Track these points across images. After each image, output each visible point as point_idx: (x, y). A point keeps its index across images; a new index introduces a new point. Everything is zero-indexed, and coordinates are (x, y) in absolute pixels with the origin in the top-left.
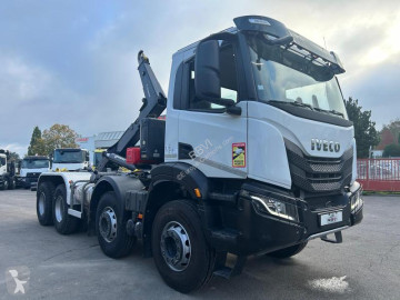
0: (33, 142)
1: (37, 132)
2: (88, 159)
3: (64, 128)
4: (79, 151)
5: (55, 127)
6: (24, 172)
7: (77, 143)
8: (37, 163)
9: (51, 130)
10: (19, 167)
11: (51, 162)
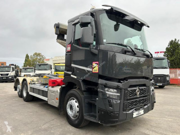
0: (26, 60)
1: (27, 56)
2: (51, 69)
3: (39, 54)
4: (47, 65)
5: (36, 54)
6: (23, 74)
7: (45, 61)
8: (28, 70)
9: (34, 55)
10: (20, 72)
11: (35, 70)
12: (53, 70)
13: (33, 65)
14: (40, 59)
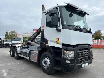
0: (6, 35)
1: (7, 33)
3: (14, 32)
4: (19, 38)
5: (12, 32)
6: (5, 43)
7: (18, 36)
8: (8, 41)
9: (11, 32)
10: (3, 42)
11: (12, 41)
12: (22, 41)
13: (10, 38)
14: (14, 35)
